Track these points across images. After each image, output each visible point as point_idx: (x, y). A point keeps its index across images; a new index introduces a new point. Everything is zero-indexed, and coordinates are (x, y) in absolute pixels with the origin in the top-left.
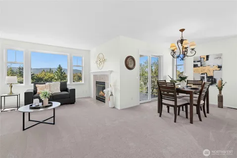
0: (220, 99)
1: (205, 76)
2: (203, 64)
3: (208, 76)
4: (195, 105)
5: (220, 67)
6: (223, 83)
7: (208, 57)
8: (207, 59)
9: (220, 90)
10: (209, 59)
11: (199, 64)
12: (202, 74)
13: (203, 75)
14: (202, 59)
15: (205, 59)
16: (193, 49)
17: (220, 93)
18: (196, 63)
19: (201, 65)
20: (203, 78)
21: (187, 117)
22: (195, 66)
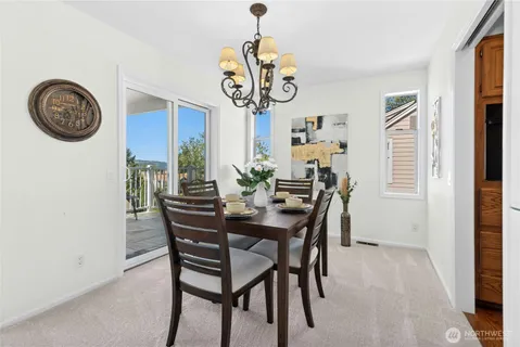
0: (346, 222)
1: (315, 167)
2: (310, 137)
3: (321, 166)
4: (294, 270)
5: (343, 146)
6: (352, 184)
7: (320, 119)
8: (319, 127)
9: (346, 201)
10: (324, 124)
11: (303, 136)
12: (309, 162)
13: (311, 166)
14: (310, 125)
15: (316, 124)
16: (288, 79)
17: (346, 209)
18: (297, 135)
19: (308, 141)
20: (310, 172)
21: (270, 320)
22: (296, 142)
